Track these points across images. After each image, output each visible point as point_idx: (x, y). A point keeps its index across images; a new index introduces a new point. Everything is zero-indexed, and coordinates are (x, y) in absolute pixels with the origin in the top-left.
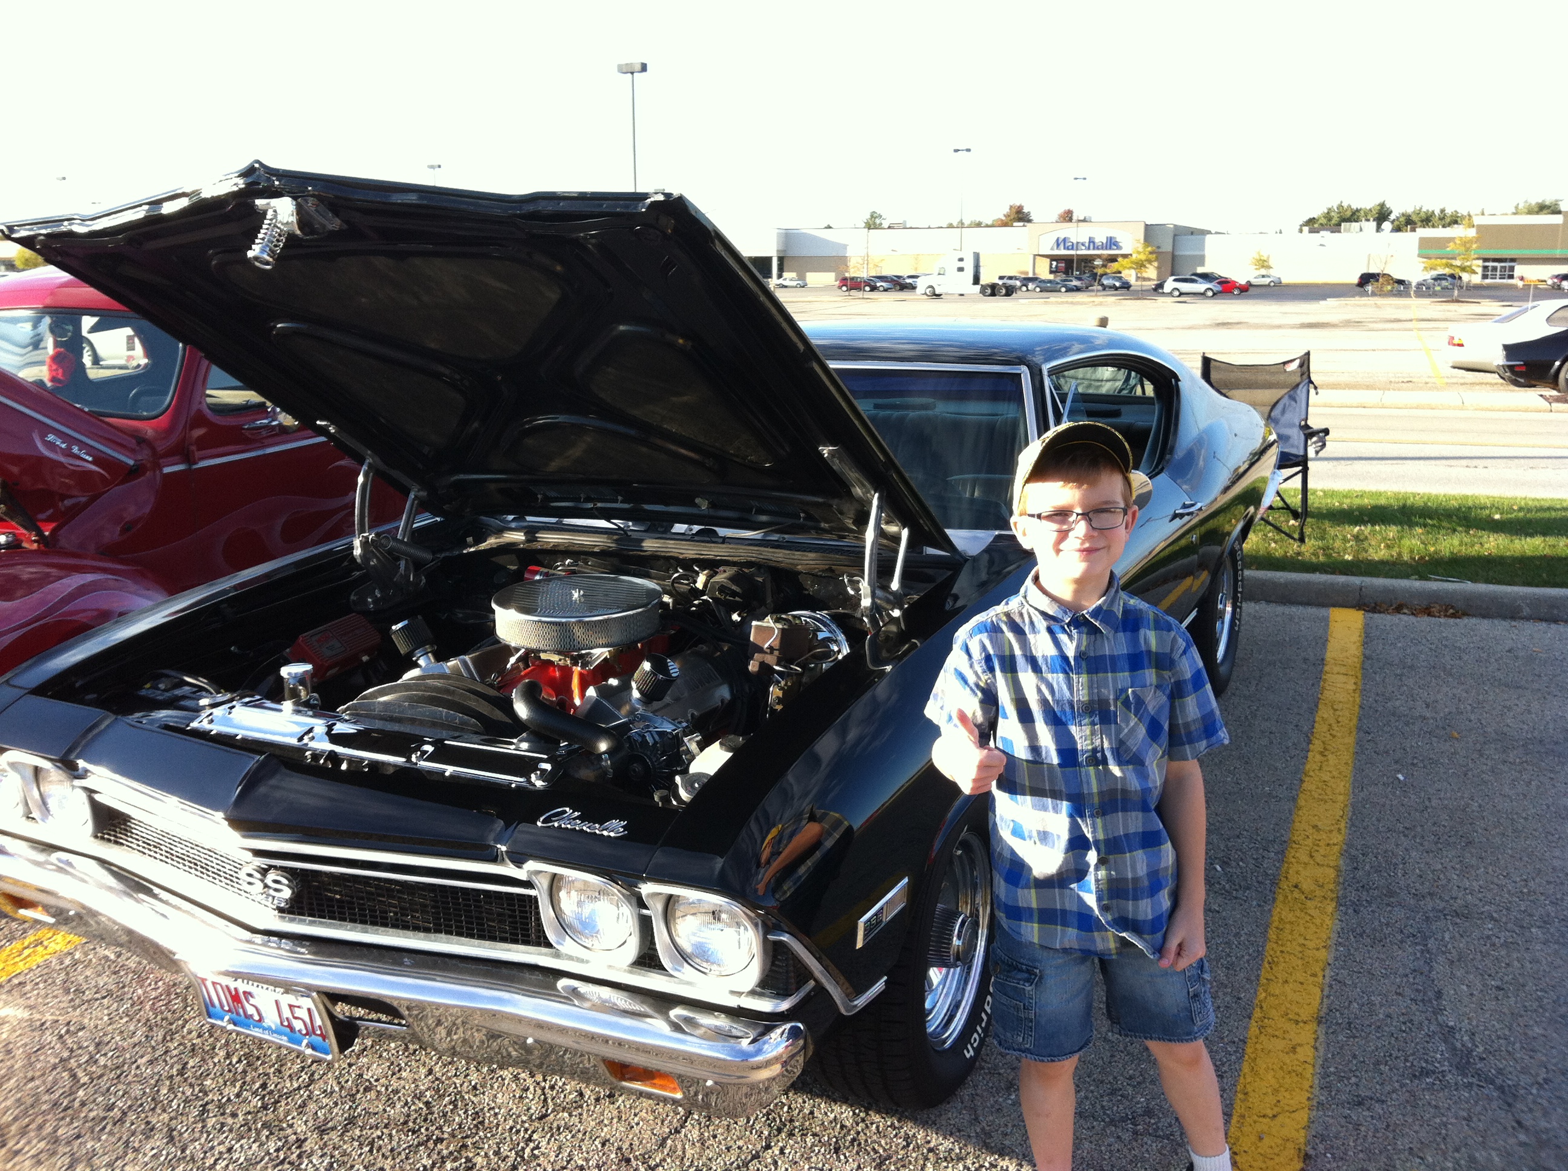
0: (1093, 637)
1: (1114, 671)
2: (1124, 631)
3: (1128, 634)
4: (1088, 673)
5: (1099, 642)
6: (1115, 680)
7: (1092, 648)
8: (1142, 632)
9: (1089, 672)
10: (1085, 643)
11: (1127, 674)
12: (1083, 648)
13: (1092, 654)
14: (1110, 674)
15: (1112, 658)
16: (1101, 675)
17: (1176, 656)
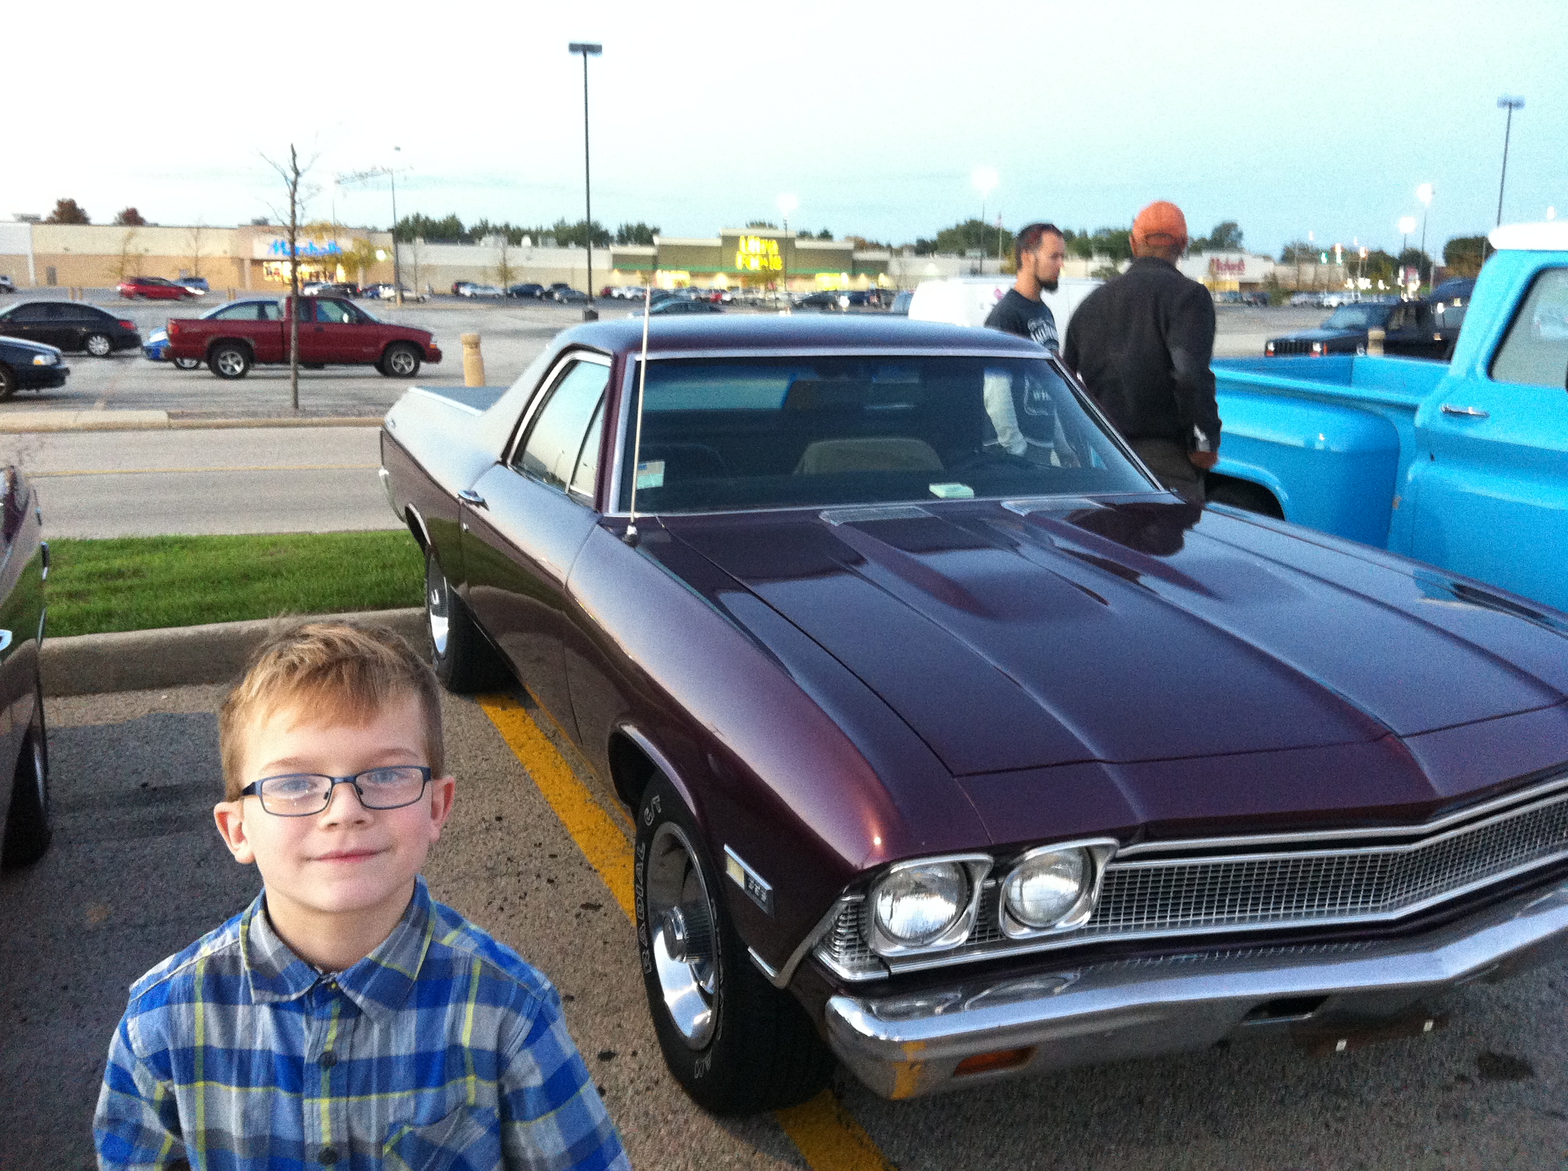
0: (351, 1022)
1: (384, 1088)
2: (419, 1006)
3: (424, 1011)
4: (332, 1095)
5: (360, 1032)
6: (382, 1106)
7: (347, 1044)
8: (450, 1008)
9: (335, 1092)
10: (332, 1035)
11: (406, 1094)
12: (329, 1047)
13: (345, 1057)
14: (374, 1098)
15: (385, 1063)
16: (354, 1100)
17: (511, 1050)
